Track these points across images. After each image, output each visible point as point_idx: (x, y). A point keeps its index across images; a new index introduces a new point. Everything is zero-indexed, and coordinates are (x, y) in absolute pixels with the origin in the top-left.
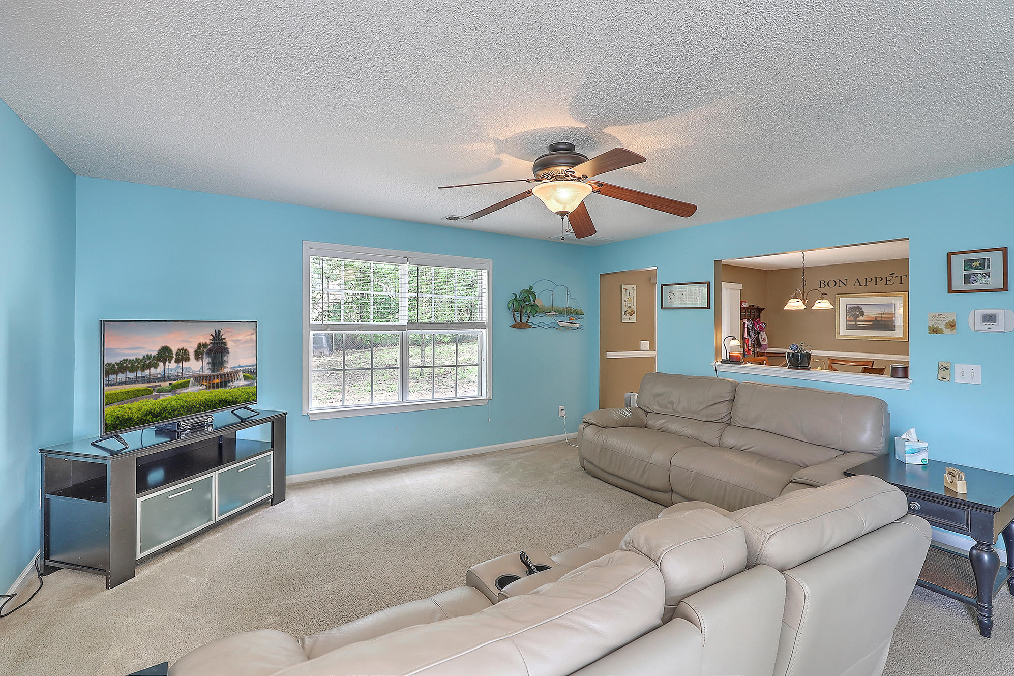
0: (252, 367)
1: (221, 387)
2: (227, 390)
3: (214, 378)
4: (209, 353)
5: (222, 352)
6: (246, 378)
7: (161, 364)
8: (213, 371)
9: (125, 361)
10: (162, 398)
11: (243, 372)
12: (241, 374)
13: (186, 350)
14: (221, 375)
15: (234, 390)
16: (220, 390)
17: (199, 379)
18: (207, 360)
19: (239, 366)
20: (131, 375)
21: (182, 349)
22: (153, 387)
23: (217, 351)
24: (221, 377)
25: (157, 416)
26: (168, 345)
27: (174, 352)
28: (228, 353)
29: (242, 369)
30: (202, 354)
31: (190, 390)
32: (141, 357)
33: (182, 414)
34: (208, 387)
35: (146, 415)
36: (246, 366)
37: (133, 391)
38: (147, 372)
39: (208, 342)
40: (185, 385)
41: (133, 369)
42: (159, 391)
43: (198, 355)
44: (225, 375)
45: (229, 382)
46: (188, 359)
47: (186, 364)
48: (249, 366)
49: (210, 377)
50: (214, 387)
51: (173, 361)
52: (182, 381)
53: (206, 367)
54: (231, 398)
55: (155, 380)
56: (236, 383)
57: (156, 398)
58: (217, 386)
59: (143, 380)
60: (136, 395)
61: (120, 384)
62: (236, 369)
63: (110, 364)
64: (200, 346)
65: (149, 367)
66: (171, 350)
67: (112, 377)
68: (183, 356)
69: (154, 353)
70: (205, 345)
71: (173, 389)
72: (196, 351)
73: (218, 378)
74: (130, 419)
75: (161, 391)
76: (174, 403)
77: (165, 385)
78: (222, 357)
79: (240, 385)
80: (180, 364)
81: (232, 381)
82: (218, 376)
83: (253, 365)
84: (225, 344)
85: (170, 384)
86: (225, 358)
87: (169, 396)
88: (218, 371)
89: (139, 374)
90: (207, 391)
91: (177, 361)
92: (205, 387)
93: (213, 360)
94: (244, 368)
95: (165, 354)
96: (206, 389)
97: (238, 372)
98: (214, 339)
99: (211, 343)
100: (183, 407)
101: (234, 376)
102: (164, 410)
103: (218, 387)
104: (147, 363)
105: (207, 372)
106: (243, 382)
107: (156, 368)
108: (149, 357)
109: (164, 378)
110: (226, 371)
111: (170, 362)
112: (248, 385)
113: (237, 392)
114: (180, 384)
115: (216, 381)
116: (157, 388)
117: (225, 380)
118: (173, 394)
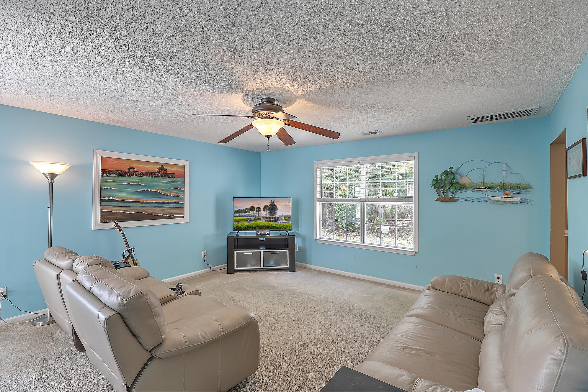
0: (289, 216)
1: (274, 222)
2: (277, 223)
3: (271, 218)
4: (269, 209)
5: (275, 209)
6: (285, 220)
7: (251, 212)
8: (271, 216)
9: (240, 209)
10: (251, 222)
12: (283, 218)
13: (260, 207)
14: (274, 218)
16: (274, 223)
17: (265, 218)
18: (268, 211)
19: (282, 215)
20: (241, 214)
21: (258, 207)
22: (248, 219)
23: (272, 208)
25: (249, 228)
26: (253, 206)
27: (256, 208)
28: (277, 209)
29: (284, 216)
30: (266, 209)
31: (261, 221)
32: (244, 209)
33: (258, 229)
34: (269, 221)
35: (246, 227)
37: (242, 219)
38: (246, 214)
39: (269, 205)
40: (259, 219)
41: (242, 212)
42: (250, 220)
43: (264, 209)
44: (276, 218)
45: (277, 220)
46: (260, 211)
47: (259, 212)
48: (287, 215)
49: (269, 218)
50: (271, 222)
51: (255, 211)
53: (268, 214)
54: (278, 227)
55: (249, 216)
56: (281, 221)
57: (249, 222)
58: (272, 221)
59: (245, 216)
60: (243, 220)
61: (238, 216)
62: (281, 216)
63: (235, 210)
64: (265, 206)
65: (247, 212)
66: (254, 207)
67: (236, 214)
68: (259, 209)
69: (249, 208)
70: (267, 206)
71: (255, 220)
72: (264, 208)
74: (241, 227)
76: (255, 225)
77: (252, 218)
80: (258, 212)
81: (279, 221)
83: (290, 215)
84: (276, 206)
85: (254, 218)
86: (276, 211)
87: (254, 222)
88: (273, 216)
89: (244, 214)
91: (256, 211)
92: (267, 221)
93: (271, 212)
94: (285, 216)
95: (252, 208)
96: (268, 222)
97: (282, 217)
98: (271, 204)
100: (259, 227)
101: (280, 218)
102: (252, 226)
103: (272, 222)
104: (246, 211)
105: (268, 216)
106: (284, 221)
107: (249, 213)
108: (247, 209)
109: (252, 216)
110: (276, 216)
111: (254, 211)
112: (287, 223)
113: (281, 225)
114: (258, 219)
115: (272, 219)
116: (249, 219)
117: (276, 220)
118: (255, 222)
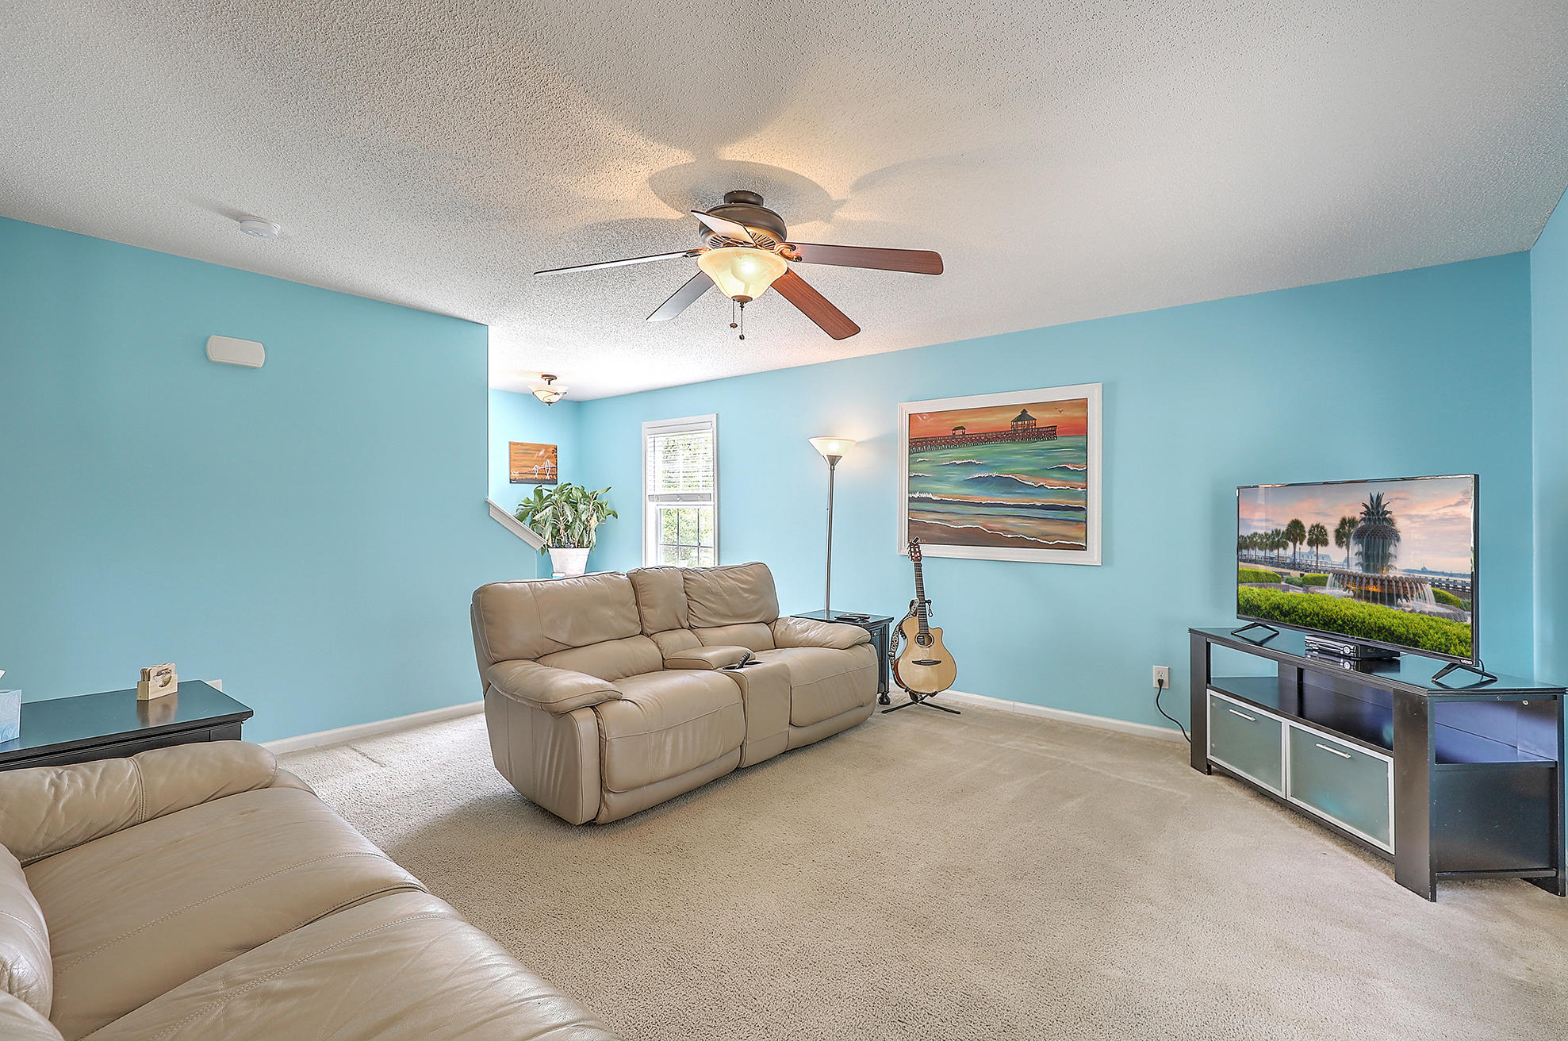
0: (1459, 580)
1: (1382, 602)
2: (1394, 611)
3: (1368, 583)
4: (1360, 536)
5: (1384, 538)
6: (1440, 599)
7: (1291, 544)
8: (1367, 568)
9: (1256, 534)
10: (1291, 592)
11: (1433, 585)
12: (1428, 588)
13: (1322, 528)
14: (1382, 581)
15: (1411, 616)
16: (1379, 607)
17: (1342, 578)
18: (1355, 548)
19: (1424, 571)
20: (1261, 554)
21: (1317, 526)
22: (1281, 573)
23: (1374, 534)
24: (1382, 584)
25: (1285, 616)
26: (1300, 519)
27: (1307, 529)
28: (1398, 540)
29: (1430, 577)
30: (1348, 536)
31: (1327, 591)
32: (1271, 532)
33: (1316, 626)
34: (1358, 596)
35: (1274, 609)
36: (1443, 574)
37: (1261, 574)
38: (1276, 552)
39: (1358, 517)
40: (1321, 582)
41: (1262, 546)
42: (1287, 581)
43: (1341, 537)
44: (1389, 581)
45: (1398, 596)
46: (1325, 543)
47: (1322, 550)
48: (1451, 575)
49: (1361, 578)
50: (1367, 599)
51: (1305, 542)
52: (1317, 575)
53: (1355, 559)
54: (1402, 630)
55: (1284, 565)
56: (1414, 604)
57: (1286, 590)
58: (1374, 598)
59: (1270, 562)
60: (1266, 580)
61: (1250, 561)
62: (1417, 575)
63: (1243, 537)
64: (1343, 522)
65: (1277, 547)
66: (1302, 526)
67: (1245, 552)
68: (1318, 537)
69: (1283, 529)
70: (1352, 522)
71: (1305, 584)
72: (1337, 531)
73: (1375, 584)
74: (1259, 607)
75: (1290, 582)
76: (1305, 605)
77: (1295, 574)
78: (1385, 547)
79: (1427, 610)
80: (1315, 548)
81: (1406, 597)
82: (1375, 580)
83: (1464, 576)
84: (1391, 522)
85: (1302, 575)
86: (1392, 550)
87: (1299, 592)
88: (1376, 570)
89: (1269, 554)
90: (1355, 601)
91: (1311, 543)
92: (1351, 593)
93: (1367, 547)
94: (1437, 577)
95: (1295, 531)
96: (1354, 597)
97: (1421, 581)
98: (1368, 513)
99: (1363, 519)
100: (1318, 615)
101: (1411, 588)
102: (1294, 610)
103: (1375, 600)
104: (1277, 540)
105: (1356, 570)
106: (1431, 606)
107: (1285, 549)
108: (1277, 532)
109: (1294, 565)
110: (1392, 574)
111: (1301, 543)
112: (1448, 616)
113: (1418, 624)
114: (1314, 579)
115: (1372, 589)
116: (1286, 577)
117: (1391, 592)
118: (1306, 591)
